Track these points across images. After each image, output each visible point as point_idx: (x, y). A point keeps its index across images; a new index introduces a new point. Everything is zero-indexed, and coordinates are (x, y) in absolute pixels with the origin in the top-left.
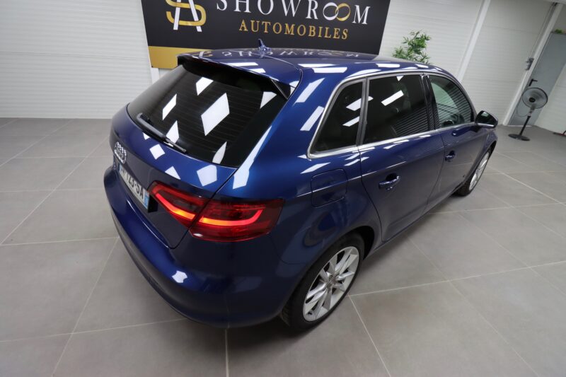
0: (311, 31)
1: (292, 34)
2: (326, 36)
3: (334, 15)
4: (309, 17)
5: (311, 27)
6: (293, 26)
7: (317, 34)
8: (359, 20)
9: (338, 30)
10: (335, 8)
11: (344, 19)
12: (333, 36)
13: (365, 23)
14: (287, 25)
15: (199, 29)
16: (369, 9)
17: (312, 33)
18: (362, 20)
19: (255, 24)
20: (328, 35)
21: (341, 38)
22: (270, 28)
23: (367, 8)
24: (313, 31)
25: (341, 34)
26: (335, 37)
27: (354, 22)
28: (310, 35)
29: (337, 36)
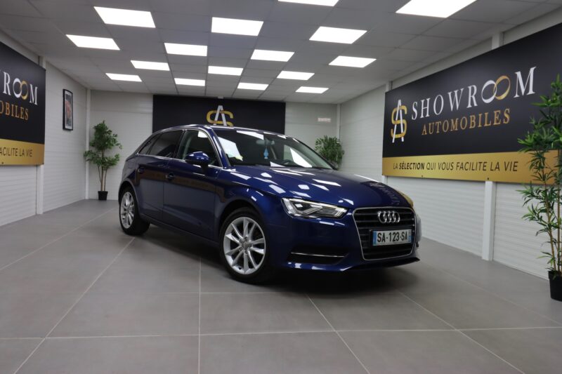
0: (471, 121)
1: (456, 129)
2: (486, 125)
3: (493, 94)
4: (469, 106)
5: (471, 117)
6: (457, 119)
7: (477, 124)
8: (523, 90)
9: (498, 113)
10: (494, 85)
11: (503, 96)
12: (493, 122)
13: (531, 92)
14: (452, 120)
15: (403, 140)
16: (535, 71)
17: (473, 125)
18: (527, 90)
19: (432, 125)
20: (488, 123)
21: (502, 122)
22: (441, 126)
23: (532, 70)
24: (474, 121)
25: (502, 117)
26: (495, 124)
27: (517, 96)
28: (471, 127)
29: (498, 122)
